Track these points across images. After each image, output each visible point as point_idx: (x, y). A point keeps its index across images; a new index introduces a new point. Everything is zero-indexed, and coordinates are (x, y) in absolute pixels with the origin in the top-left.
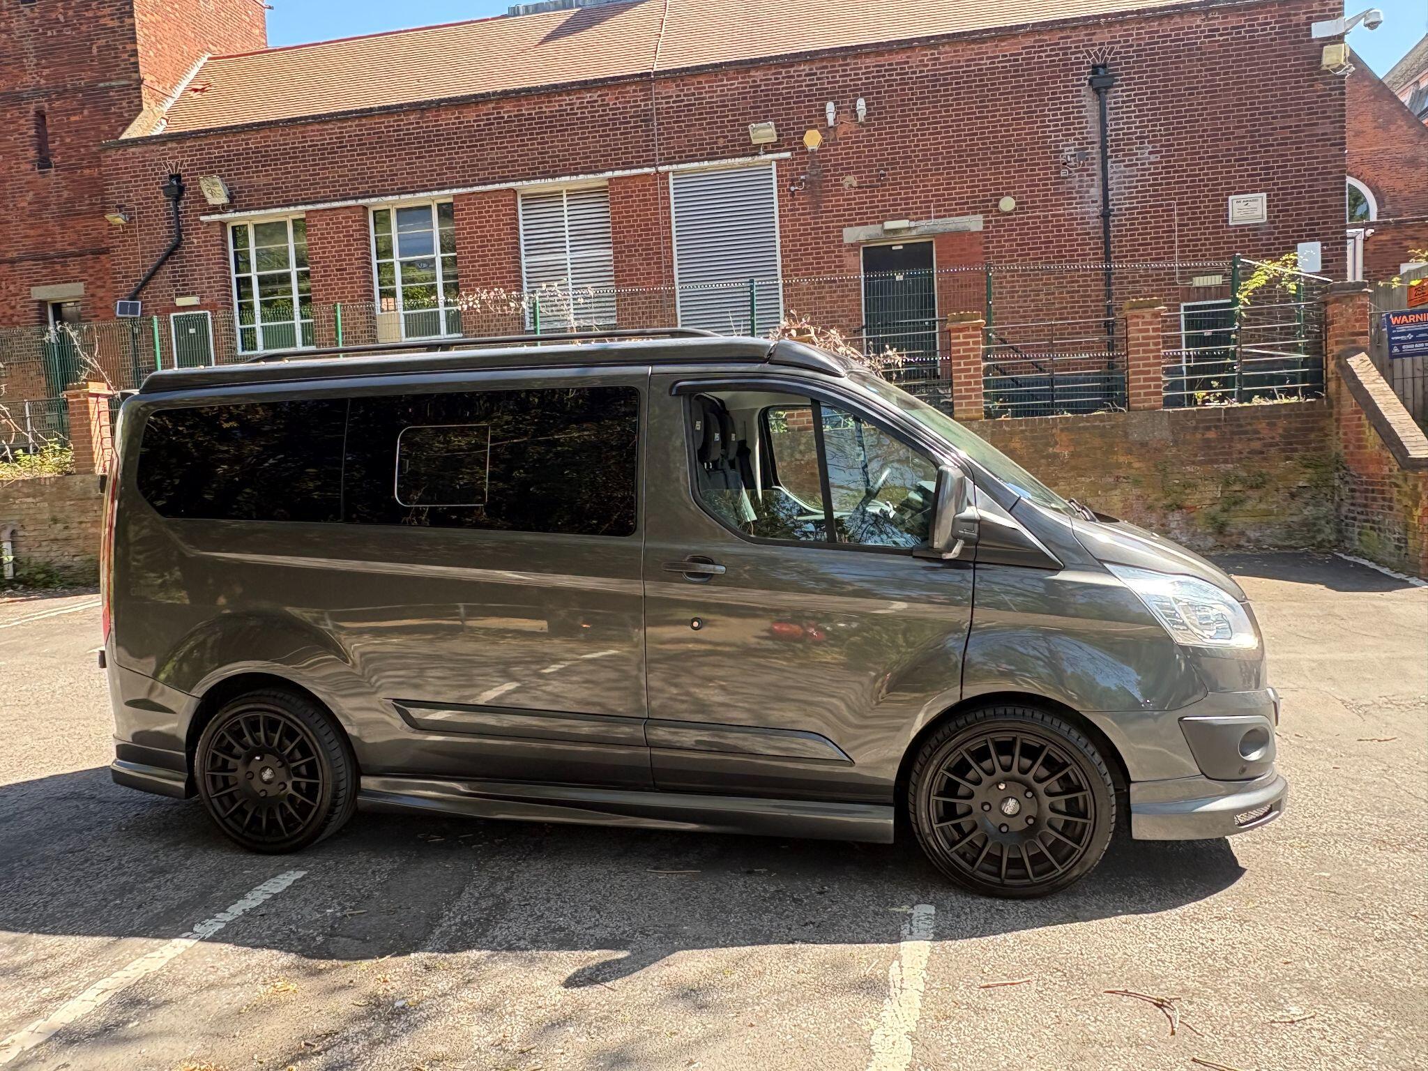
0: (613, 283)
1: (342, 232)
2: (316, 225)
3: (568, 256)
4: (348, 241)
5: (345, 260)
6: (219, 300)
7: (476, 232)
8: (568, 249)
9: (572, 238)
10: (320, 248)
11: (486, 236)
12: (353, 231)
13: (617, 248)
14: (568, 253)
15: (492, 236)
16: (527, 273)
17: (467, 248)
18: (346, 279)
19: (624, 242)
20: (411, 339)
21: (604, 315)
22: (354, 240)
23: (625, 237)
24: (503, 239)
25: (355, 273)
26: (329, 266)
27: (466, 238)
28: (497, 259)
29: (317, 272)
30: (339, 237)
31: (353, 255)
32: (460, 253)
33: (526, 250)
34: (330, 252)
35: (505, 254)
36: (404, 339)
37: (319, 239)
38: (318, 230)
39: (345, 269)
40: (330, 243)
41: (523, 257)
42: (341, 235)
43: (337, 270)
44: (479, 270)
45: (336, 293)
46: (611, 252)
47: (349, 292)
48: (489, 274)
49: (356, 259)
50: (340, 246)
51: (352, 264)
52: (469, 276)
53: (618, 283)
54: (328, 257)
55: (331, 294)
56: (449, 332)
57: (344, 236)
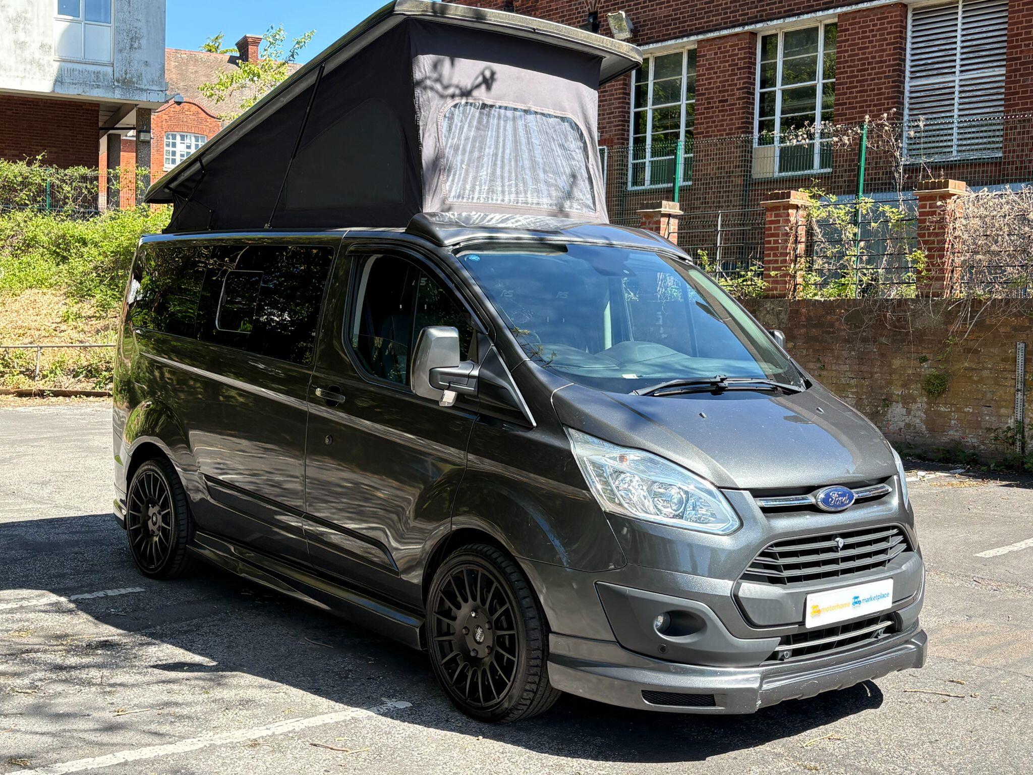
0: (1002, 109)
1: (728, 61)
2: (705, 55)
3: (957, 77)
4: (733, 70)
5: (727, 91)
6: (616, 135)
7: (858, 55)
8: (958, 69)
9: (964, 56)
10: (706, 79)
11: (867, 58)
12: (739, 59)
13: (1011, 65)
14: (958, 73)
15: (874, 57)
16: (911, 98)
17: (846, 72)
18: (726, 110)
19: (1020, 58)
20: (783, 174)
21: (993, 146)
22: (738, 69)
23: (1021, 52)
24: (885, 61)
25: (735, 104)
26: (712, 98)
27: (847, 62)
28: (875, 84)
29: (701, 104)
30: (724, 67)
31: (736, 85)
32: (840, 78)
33: (912, 72)
34: (715, 83)
35: (886, 77)
36: (777, 174)
37: (707, 69)
38: (707, 60)
39: (726, 101)
40: (716, 73)
41: (907, 79)
42: (727, 64)
43: (720, 102)
44: (856, 97)
45: (716, 126)
46: (1003, 71)
47: (727, 125)
48: (866, 101)
49: (738, 89)
50: (725, 76)
51: (734, 95)
52: (845, 104)
53: (1009, 106)
54: (713, 88)
55: (711, 127)
56: (822, 166)
57: (730, 66)
